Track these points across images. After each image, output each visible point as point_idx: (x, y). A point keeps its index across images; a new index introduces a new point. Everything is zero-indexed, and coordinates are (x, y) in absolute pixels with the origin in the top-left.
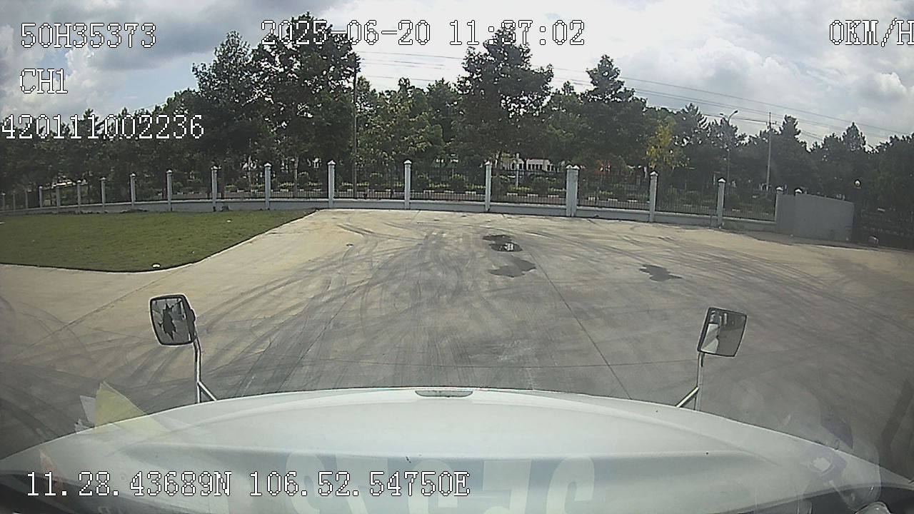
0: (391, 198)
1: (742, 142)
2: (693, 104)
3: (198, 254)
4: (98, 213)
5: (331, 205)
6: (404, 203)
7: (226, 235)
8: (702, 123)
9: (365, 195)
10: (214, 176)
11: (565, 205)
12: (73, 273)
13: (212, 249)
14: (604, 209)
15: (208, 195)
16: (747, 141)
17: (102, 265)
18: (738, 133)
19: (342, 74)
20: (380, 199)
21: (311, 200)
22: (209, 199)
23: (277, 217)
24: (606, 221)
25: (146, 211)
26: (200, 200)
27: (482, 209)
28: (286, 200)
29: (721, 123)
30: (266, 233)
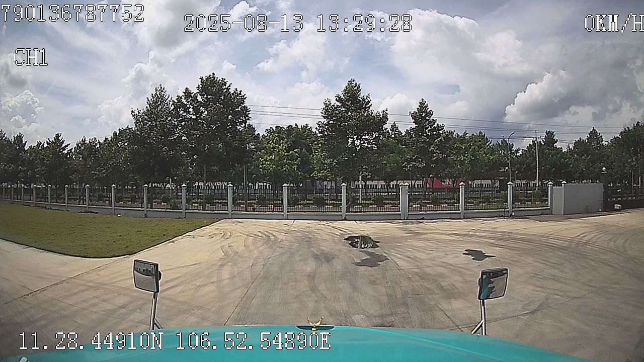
0: (273, 212)
1: (518, 154)
2: (482, 131)
3: (134, 248)
4: (63, 210)
5: (230, 216)
6: (283, 215)
7: (154, 236)
8: (489, 145)
9: (254, 209)
10: (145, 191)
11: (399, 211)
12: (41, 252)
13: (144, 245)
14: (428, 212)
15: (142, 205)
16: (521, 153)
17: (63, 249)
18: (514, 148)
19: (237, 121)
20: (266, 212)
21: (216, 212)
22: (142, 208)
23: (191, 224)
24: (430, 221)
25: (96, 213)
26: (136, 209)
27: (340, 218)
28: (197, 211)
29: (502, 143)
30: (184, 235)
